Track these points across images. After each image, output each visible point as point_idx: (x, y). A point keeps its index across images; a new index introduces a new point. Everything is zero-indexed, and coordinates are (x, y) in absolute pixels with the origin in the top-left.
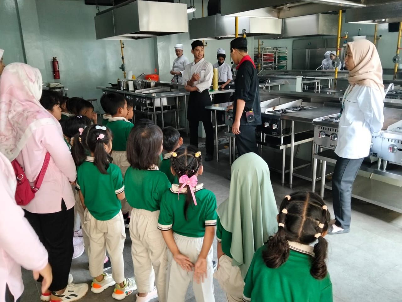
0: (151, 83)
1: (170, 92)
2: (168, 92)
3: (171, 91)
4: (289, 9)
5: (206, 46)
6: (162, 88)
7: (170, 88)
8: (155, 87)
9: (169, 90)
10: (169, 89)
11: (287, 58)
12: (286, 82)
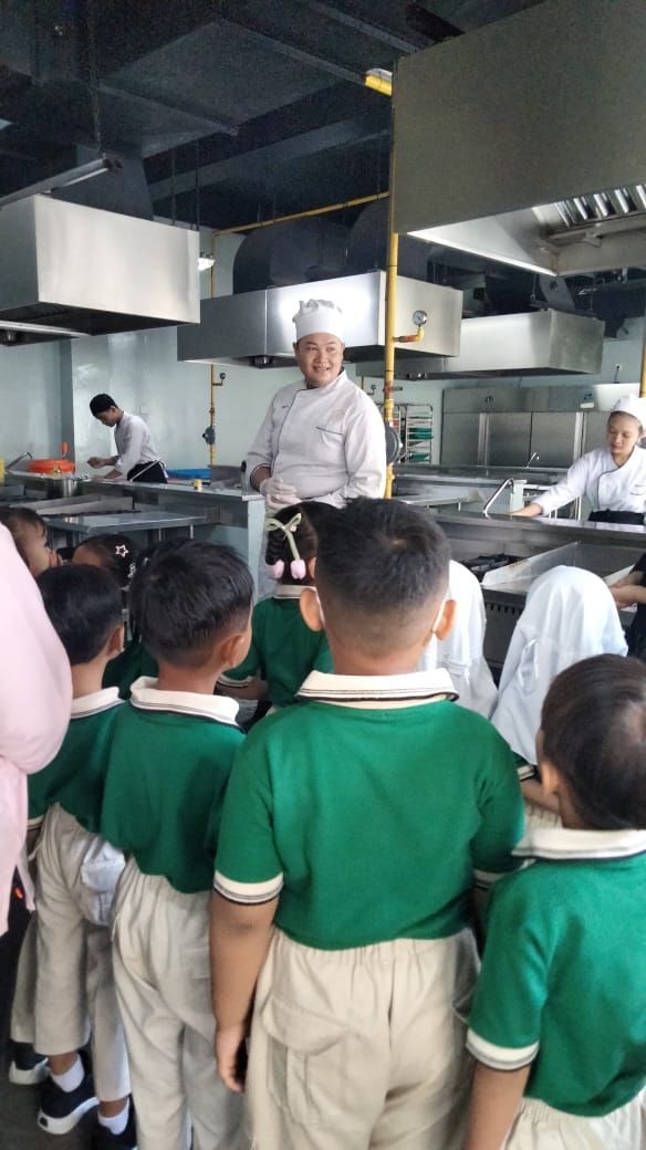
0: (65, 483)
1: (131, 515)
2: (126, 511)
3: (134, 511)
4: (597, 242)
5: (220, 384)
6: (99, 500)
7: (130, 499)
8: (78, 498)
9: (129, 508)
10: (126, 503)
11: (433, 434)
12: (476, 495)
